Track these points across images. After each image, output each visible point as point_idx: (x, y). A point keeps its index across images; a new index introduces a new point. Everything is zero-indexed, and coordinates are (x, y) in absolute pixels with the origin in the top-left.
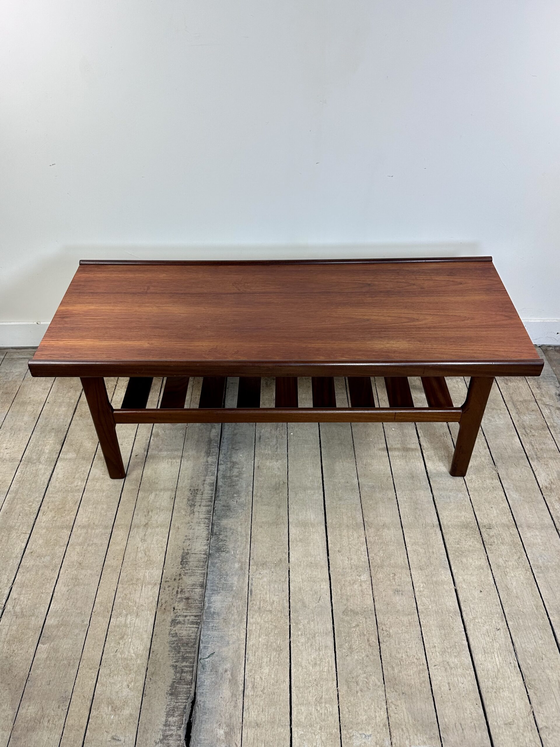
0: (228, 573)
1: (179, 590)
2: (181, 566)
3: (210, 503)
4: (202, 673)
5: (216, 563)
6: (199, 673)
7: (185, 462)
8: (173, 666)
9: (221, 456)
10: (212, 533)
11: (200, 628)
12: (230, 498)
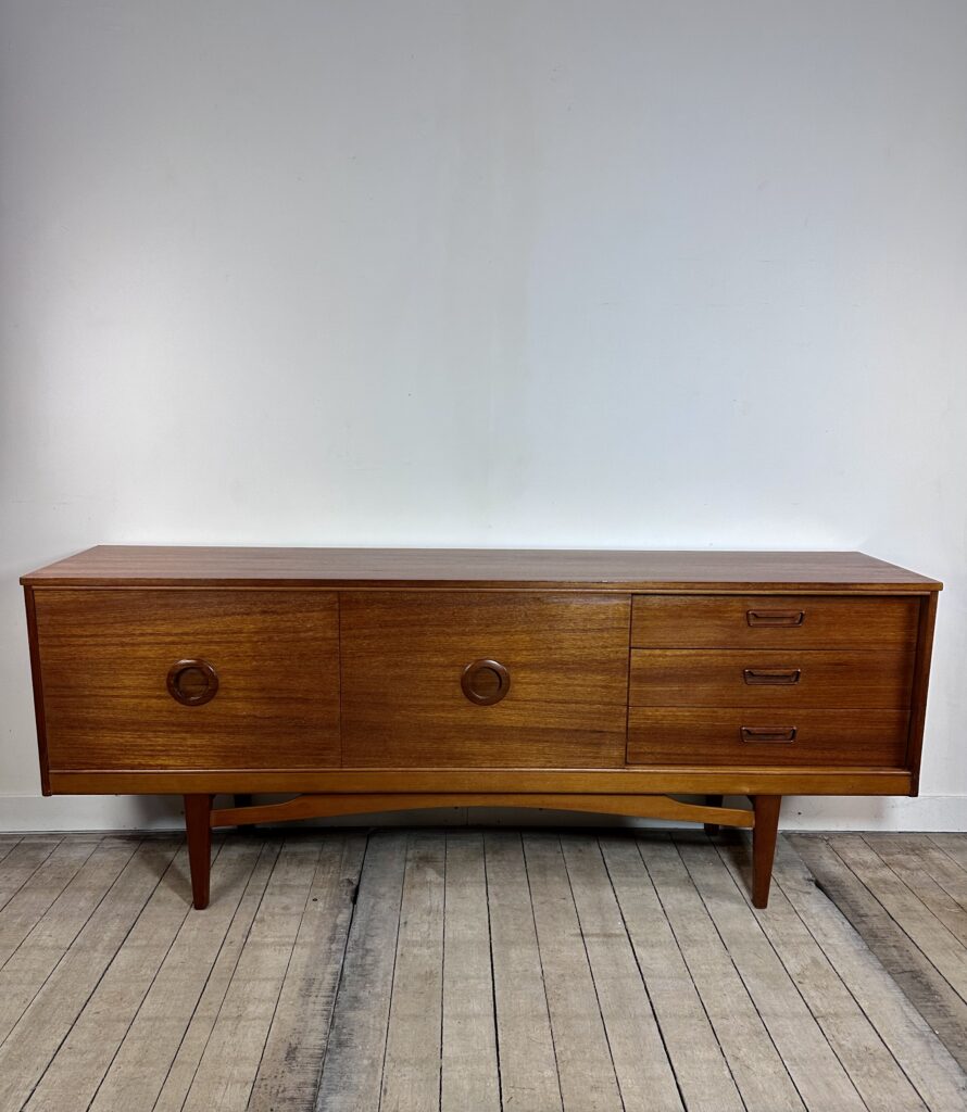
0: (353, 1070)
2: (285, 1062)
3: (331, 993)
5: (336, 1060)
7: (299, 949)
9: (350, 944)
10: (332, 1027)
12: (361, 988)
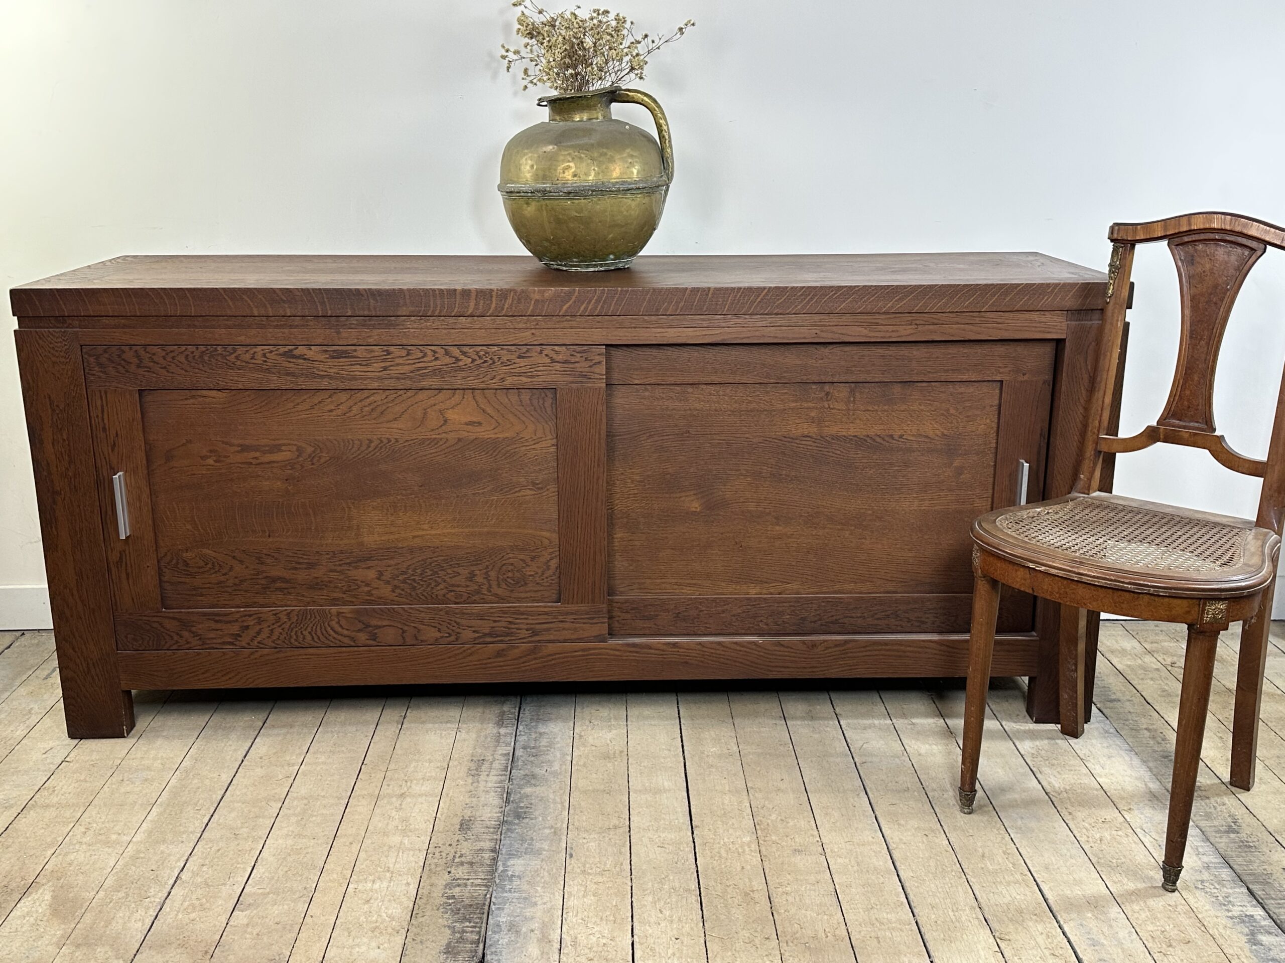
0: (535, 838)
1: (457, 855)
2: (460, 833)
3: (503, 773)
4: (494, 932)
5: (515, 829)
6: (489, 933)
7: (464, 734)
8: (449, 927)
9: (521, 728)
10: (507, 801)
11: (491, 890)
12: (536, 767)
